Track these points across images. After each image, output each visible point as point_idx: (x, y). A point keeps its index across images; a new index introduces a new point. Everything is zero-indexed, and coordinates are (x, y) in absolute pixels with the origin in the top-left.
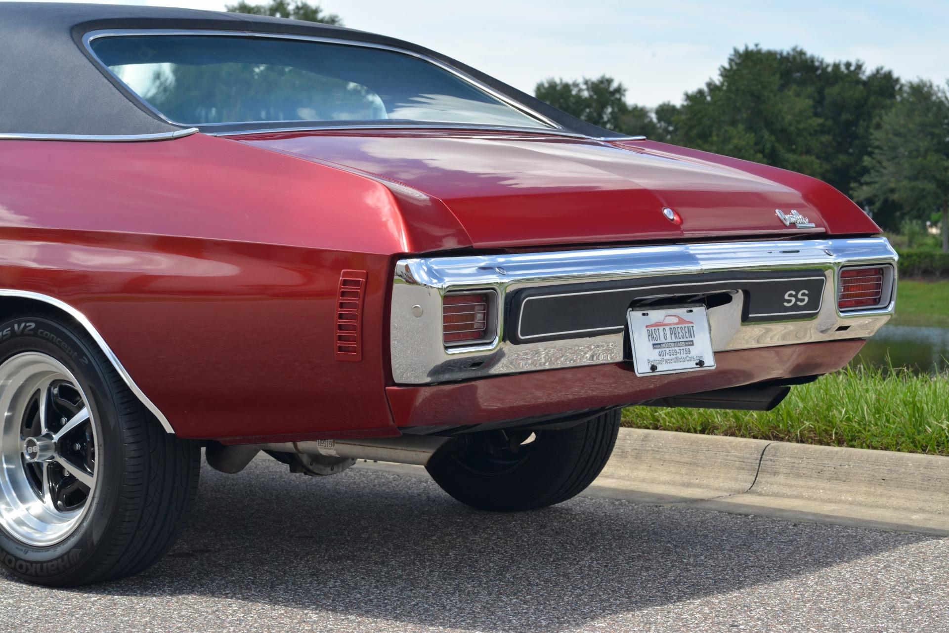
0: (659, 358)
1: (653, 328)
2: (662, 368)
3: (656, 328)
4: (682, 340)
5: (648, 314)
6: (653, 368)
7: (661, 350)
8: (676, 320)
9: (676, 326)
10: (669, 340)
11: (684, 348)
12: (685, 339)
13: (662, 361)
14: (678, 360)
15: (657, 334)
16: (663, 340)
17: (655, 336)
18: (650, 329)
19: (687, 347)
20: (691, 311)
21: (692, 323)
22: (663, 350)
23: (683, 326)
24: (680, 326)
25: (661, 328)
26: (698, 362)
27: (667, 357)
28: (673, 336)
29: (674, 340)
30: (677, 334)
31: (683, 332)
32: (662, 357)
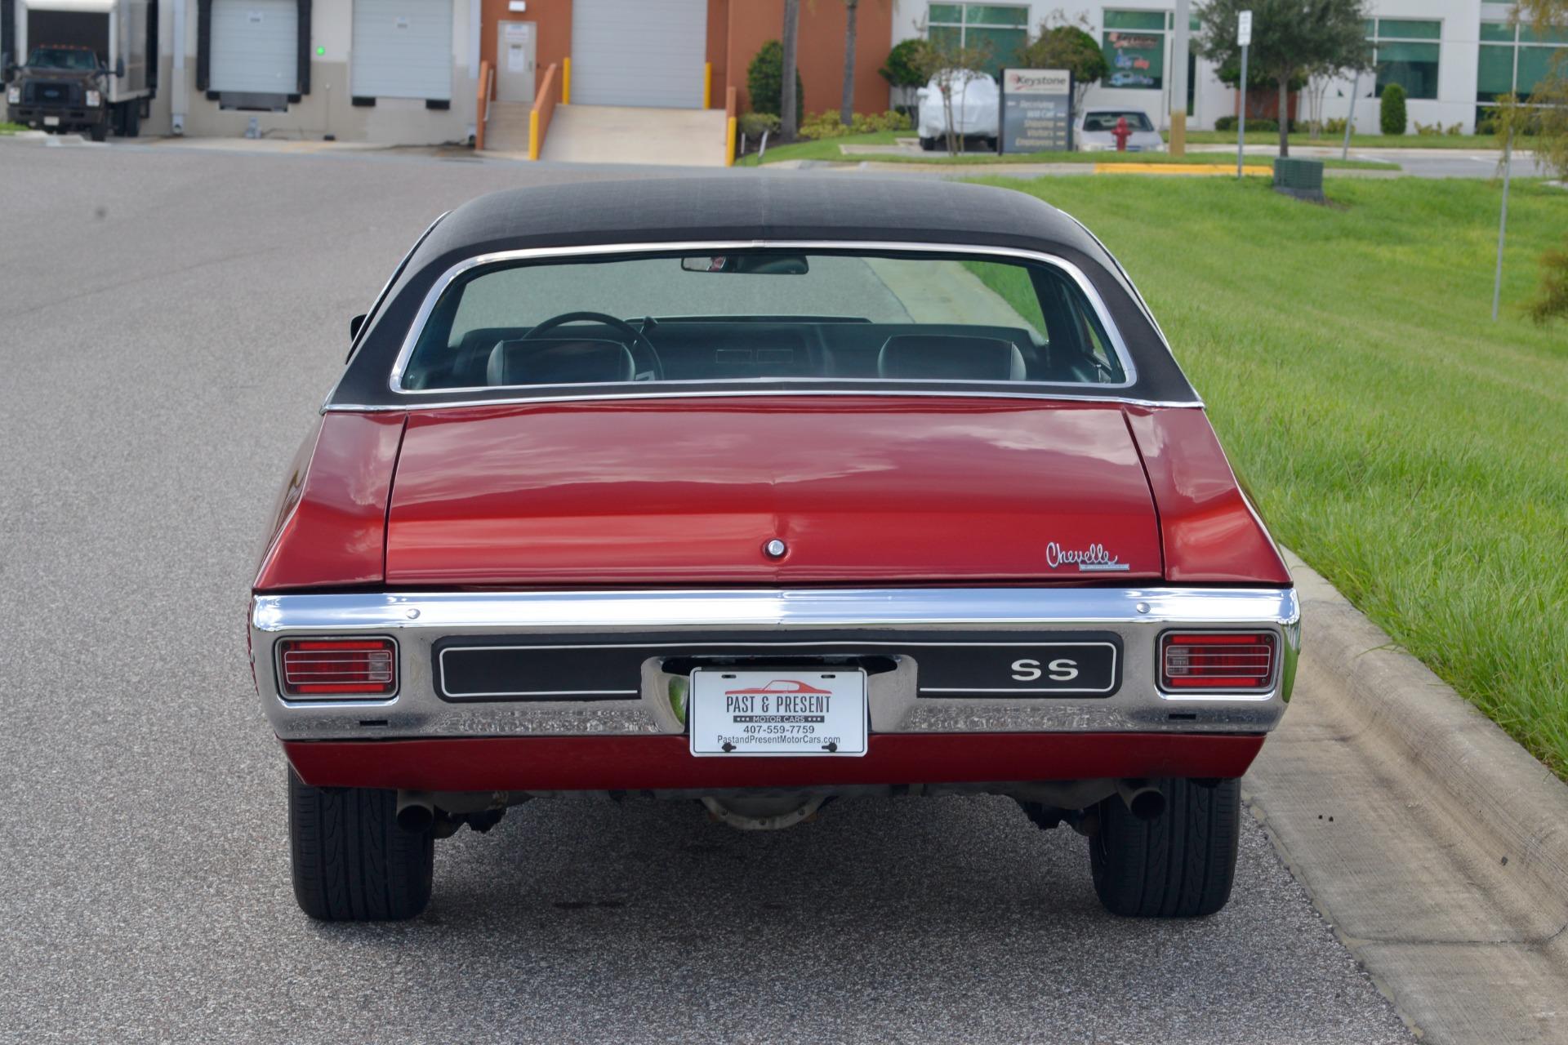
0: (745, 735)
1: (740, 696)
2: (746, 748)
3: (748, 695)
4: (800, 713)
5: (734, 677)
6: (728, 747)
7: (750, 725)
8: (797, 687)
9: (792, 696)
10: (772, 712)
11: (803, 724)
12: (807, 713)
13: (748, 740)
14: (783, 739)
15: (749, 703)
16: (758, 711)
17: (742, 705)
18: (734, 696)
19: (809, 724)
20: (833, 677)
21: (829, 692)
22: (756, 725)
23: (807, 695)
24: (800, 695)
25: (758, 698)
26: (828, 744)
27: (763, 734)
28: (782, 708)
29: (782, 712)
30: (792, 706)
31: (807, 704)
32: (750, 734)
